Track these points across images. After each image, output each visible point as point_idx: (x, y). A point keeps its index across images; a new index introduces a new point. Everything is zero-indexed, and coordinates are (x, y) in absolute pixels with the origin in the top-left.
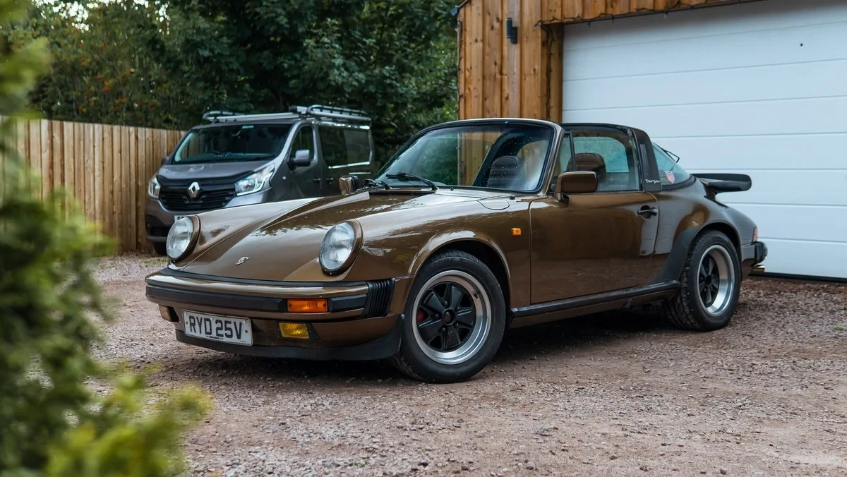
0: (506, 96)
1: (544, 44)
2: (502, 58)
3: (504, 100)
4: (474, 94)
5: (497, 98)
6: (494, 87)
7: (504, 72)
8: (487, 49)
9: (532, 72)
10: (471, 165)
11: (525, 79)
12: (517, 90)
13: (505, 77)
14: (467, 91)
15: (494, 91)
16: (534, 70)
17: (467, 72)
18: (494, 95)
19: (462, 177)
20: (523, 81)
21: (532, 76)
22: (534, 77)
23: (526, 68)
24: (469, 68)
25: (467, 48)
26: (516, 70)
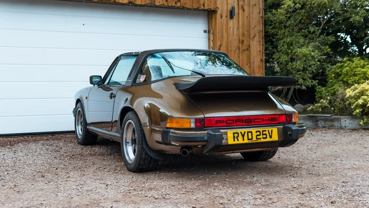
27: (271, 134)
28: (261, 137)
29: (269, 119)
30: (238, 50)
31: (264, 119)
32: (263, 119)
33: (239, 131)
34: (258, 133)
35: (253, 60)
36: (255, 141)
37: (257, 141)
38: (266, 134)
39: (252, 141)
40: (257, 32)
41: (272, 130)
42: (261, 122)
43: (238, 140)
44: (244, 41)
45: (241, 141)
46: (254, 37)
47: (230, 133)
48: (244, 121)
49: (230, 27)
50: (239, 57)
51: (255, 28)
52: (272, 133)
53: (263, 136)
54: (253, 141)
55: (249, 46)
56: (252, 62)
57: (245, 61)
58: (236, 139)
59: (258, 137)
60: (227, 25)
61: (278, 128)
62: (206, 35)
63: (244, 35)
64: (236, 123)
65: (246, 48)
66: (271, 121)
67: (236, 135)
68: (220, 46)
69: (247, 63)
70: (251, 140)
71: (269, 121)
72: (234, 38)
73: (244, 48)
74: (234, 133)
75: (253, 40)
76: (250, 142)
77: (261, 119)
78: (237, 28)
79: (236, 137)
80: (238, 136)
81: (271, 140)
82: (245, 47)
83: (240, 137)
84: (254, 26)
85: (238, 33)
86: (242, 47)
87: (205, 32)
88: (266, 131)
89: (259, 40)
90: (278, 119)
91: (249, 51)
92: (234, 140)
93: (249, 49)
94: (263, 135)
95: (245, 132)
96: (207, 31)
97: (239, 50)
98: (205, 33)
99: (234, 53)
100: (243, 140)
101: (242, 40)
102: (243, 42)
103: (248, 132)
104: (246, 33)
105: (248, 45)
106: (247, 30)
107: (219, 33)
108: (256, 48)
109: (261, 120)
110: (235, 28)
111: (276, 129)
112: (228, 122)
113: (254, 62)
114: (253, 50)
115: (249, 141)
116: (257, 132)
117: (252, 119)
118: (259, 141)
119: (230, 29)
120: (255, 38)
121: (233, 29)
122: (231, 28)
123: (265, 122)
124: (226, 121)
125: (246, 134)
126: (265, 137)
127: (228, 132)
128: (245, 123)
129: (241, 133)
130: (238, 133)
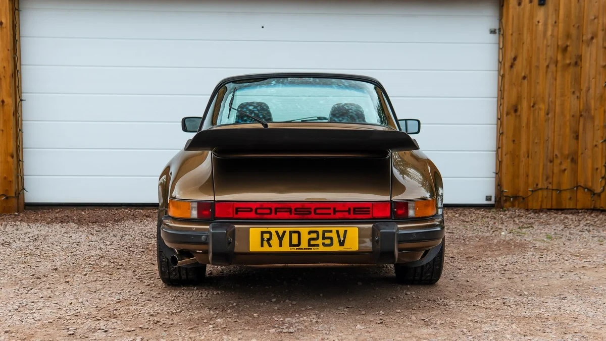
27: (342, 239)
28: (320, 241)
29: (350, 209)
30: (554, 65)
31: (336, 210)
32: (334, 209)
33: (273, 229)
34: (314, 235)
35: (586, 85)
36: (305, 249)
37: (309, 249)
38: (331, 238)
39: (299, 249)
40: (600, 27)
41: (346, 231)
42: (330, 214)
43: (270, 246)
44: (569, 49)
45: (275, 247)
46: (592, 38)
47: (255, 232)
48: (293, 210)
49: (538, 22)
50: (556, 79)
51: (596, 20)
52: (345, 238)
53: (324, 241)
54: (301, 249)
55: (580, 57)
56: (584, 88)
57: (569, 87)
58: (265, 243)
59: (312, 242)
60: (532, 17)
61: (359, 228)
62: (494, 38)
63: (568, 36)
64: (276, 214)
65: (573, 61)
66: (354, 214)
67: (266, 236)
68: (515, 59)
69: (573, 90)
70: (296, 248)
71: (350, 214)
72: (545, 42)
73: (568, 61)
74: (262, 233)
75: (588, 46)
76: (294, 250)
77: (330, 208)
78: (554, 22)
79: (265, 239)
80: (269, 240)
81: (342, 249)
82: (570, 59)
83: (275, 241)
84: (593, 17)
85: (555, 33)
86: (564, 58)
87: (493, 32)
88: (331, 231)
89: (603, 44)
90: (369, 211)
91: (580, 67)
92: (262, 246)
93: (579, 62)
94: (324, 238)
95: (284, 232)
96: (497, 31)
97: (556, 66)
98: (492, 35)
99: (545, 71)
100: (281, 245)
101: (565, 45)
102: (565, 49)
103: (291, 233)
104: (574, 32)
105: (578, 55)
106: (576, 26)
107: (514, 34)
108: (596, 60)
109: (331, 211)
110: (550, 22)
111: (356, 229)
112: (259, 211)
113: (588, 90)
114: (588, 65)
115: (291, 249)
116: (310, 233)
117: (310, 209)
118: (314, 249)
119: (537, 25)
120: (594, 41)
121: (545, 24)
122: (540, 24)
123: (338, 215)
124: (256, 209)
125: (287, 235)
126: (330, 243)
127: (250, 229)
128: (295, 214)
129: (277, 232)
130: (270, 233)
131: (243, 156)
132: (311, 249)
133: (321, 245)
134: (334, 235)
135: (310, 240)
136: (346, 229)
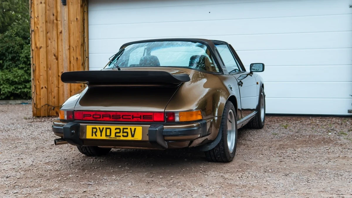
0: (60, 31)
1: (82, 6)
2: (57, 12)
3: (59, 33)
4: (40, 30)
5: (55, 32)
6: (53, 27)
7: (59, 19)
8: (48, 8)
9: (76, 20)
10: (39, 66)
11: (71, 23)
12: (67, 28)
13: (59, 22)
14: (36, 28)
15: (53, 29)
16: (77, 19)
17: (35, 19)
18: (53, 31)
19: (34, 71)
20: (70, 24)
21: (76, 22)
22: (77, 23)
23: (72, 18)
24: (37, 17)
25: (35, 7)
26: (66, 18)
27: (133, 133)
28: (121, 134)
29: (141, 116)
31: (134, 116)
33: (97, 127)
34: (118, 131)
36: (113, 138)
37: (115, 138)
38: (127, 133)
39: (110, 138)
41: (135, 129)
42: (130, 119)
43: (96, 136)
45: (99, 137)
47: (89, 128)
48: (111, 116)
53: (123, 134)
58: (94, 134)
59: (117, 134)
61: (143, 127)
64: (103, 118)
66: (143, 119)
67: (95, 130)
70: (108, 137)
71: (141, 119)
74: (93, 128)
76: (108, 138)
77: (130, 116)
79: (94, 132)
80: (96, 132)
81: (133, 139)
83: (98, 133)
88: (127, 129)
90: (152, 117)
92: (92, 136)
94: (123, 132)
95: (103, 128)
100: (101, 136)
103: (106, 129)
109: (131, 117)
111: (141, 127)
115: (106, 138)
116: (116, 129)
117: (120, 115)
118: (118, 138)
123: (135, 119)
124: (93, 115)
125: (104, 130)
126: (126, 135)
127: (87, 126)
128: (112, 118)
129: (99, 128)
130: (96, 128)
131: (97, 86)
132: (116, 138)
133: (122, 136)
134: (129, 131)
135: (116, 133)
136: (135, 127)
